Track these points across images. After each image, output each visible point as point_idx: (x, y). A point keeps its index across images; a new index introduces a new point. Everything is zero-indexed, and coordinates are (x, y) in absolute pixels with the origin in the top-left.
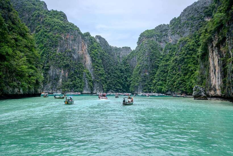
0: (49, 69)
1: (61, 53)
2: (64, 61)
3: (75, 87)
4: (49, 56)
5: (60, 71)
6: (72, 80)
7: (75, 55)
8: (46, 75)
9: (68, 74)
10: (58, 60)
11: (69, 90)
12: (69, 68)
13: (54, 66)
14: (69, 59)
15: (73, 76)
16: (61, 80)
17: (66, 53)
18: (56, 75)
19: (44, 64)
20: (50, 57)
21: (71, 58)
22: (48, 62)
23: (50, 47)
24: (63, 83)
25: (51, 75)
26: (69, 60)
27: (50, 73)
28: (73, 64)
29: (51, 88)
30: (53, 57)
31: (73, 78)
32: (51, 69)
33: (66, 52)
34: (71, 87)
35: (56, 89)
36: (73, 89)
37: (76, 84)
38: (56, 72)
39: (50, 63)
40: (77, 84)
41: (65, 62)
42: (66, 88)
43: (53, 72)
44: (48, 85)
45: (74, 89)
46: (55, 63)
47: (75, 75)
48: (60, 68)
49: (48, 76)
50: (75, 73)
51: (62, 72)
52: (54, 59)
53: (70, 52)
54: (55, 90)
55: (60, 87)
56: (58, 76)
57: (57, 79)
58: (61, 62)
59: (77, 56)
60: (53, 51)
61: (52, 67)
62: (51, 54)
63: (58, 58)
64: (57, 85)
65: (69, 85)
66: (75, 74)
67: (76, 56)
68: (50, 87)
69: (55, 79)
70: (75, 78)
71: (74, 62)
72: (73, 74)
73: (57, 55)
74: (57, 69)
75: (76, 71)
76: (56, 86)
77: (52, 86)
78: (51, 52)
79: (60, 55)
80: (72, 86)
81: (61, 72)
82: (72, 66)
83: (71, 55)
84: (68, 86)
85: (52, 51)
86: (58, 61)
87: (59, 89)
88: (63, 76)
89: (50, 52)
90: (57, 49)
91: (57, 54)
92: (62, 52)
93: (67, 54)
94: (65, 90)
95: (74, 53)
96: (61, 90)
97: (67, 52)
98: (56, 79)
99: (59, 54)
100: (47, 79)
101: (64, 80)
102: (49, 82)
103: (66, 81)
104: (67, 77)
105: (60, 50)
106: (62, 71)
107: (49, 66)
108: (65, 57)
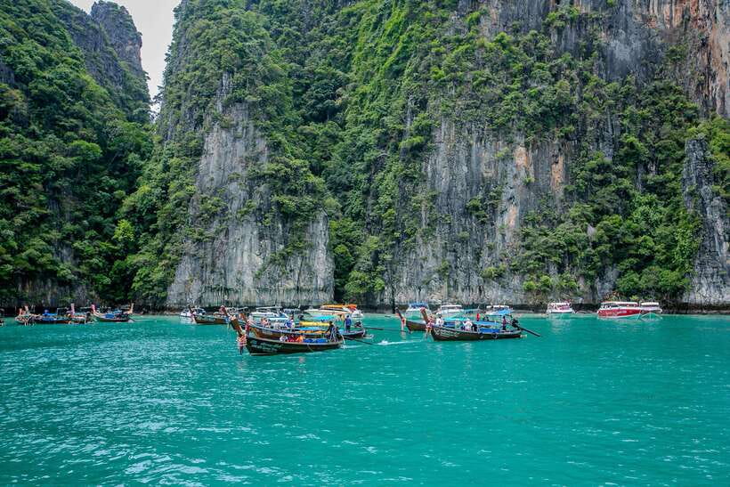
0: (429, 150)
1: (509, 38)
2: (536, 87)
3: (627, 263)
4: (428, 67)
5: (504, 150)
6: (596, 211)
7: (616, 36)
8: (409, 186)
9: (567, 169)
10: (486, 82)
11: (581, 283)
12: (572, 128)
13: (460, 124)
14: (570, 66)
15: (604, 183)
16: (510, 218)
17: (553, 31)
18: (476, 182)
19: (403, 122)
20: (434, 68)
21: (588, 62)
22: (423, 104)
23: (440, 12)
24: (527, 235)
25: (443, 185)
26: (574, 74)
27: (434, 171)
28: (601, 97)
29: (444, 273)
30: (454, 70)
31: (604, 195)
32: (442, 146)
33: (548, 25)
34: (588, 258)
35: (475, 280)
36: (611, 274)
37: (630, 239)
38: (478, 163)
39: (436, 108)
40: (636, 235)
41: (540, 93)
42: (553, 269)
43: (451, 161)
44: (422, 251)
45: (620, 275)
46: (468, 106)
47: (620, 175)
48: (501, 130)
49: (420, 196)
50: (623, 161)
51: (521, 157)
52: (459, 82)
53: (580, 22)
54: (468, 287)
55: (503, 265)
56: (487, 191)
57: (483, 211)
58: (506, 91)
59: (637, 45)
60: (458, 31)
61: (444, 136)
62: (442, 49)
63: (487, 71)
64: (485, 254)
65: (570, 244)
66: (621, 168)
67: (628, 43)
68: (432, 264)
69: (467, 212)
70: (624, 194)
71: (615, 84)
72: (603, 168)
73: (480, 55)
74: (480, 139)
75: (631, 145)
76: (478, 256)
77: (450, 257)
78: (446, 42)
79: (504, 46)
80: (603, 255)
81: (508, 158)
82: (596, 115)
83: (591, 38)
84: (571, 255)
85: (450, 35)
86: (487, 90)
87: (500, 276)
88: (528, 185)
89: (436, 42)
90: (485, 13)
91: (482, 46)
92: (516, 31)
93: (555, 38)
94: (546, 284)
95: (610, 28)
96: (516, 281)
97: (559, 23)
98: (476, 208)
99: (493, 45)
100: (415, 213)
101: (539, 217)
102: (425, 234)
103: (554, 223)
104: (561, 195)
105: (505, 17)
106: (521, 149)
107: (426, 131)
108: (540, 58)
